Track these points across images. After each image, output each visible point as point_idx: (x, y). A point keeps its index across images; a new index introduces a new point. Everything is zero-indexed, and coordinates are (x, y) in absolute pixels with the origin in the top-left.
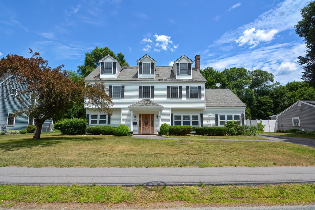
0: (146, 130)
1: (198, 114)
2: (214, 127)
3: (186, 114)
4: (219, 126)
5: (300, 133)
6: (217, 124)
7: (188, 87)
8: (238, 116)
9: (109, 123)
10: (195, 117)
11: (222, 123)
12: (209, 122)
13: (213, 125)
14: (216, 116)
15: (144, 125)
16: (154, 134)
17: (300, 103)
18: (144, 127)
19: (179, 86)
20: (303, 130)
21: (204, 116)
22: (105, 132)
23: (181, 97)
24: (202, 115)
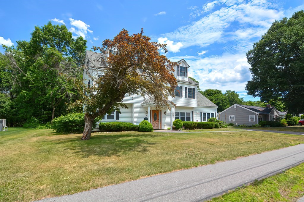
0: (155, 126)
1: (190, 111)
2: (200, 122)
3: (183, 111)
4: (203, 121)
5: (235, 126)
6: (201, 120)
7: (186, 88)
8: (213, 114)
9: (118, 118)
10: (188, 114)
11: (205, 119)
12: (197, 119)
13: (199, 121)
14: (201, 113)
15: (154, 121)
16: (162, 129)
17: (236, 106)
18: (154, 122)
19: (181, 87)
20: (237, 124)
21: (194, 113)
22: (127, 128)
23: (182, 96)
24: (193, 112)
